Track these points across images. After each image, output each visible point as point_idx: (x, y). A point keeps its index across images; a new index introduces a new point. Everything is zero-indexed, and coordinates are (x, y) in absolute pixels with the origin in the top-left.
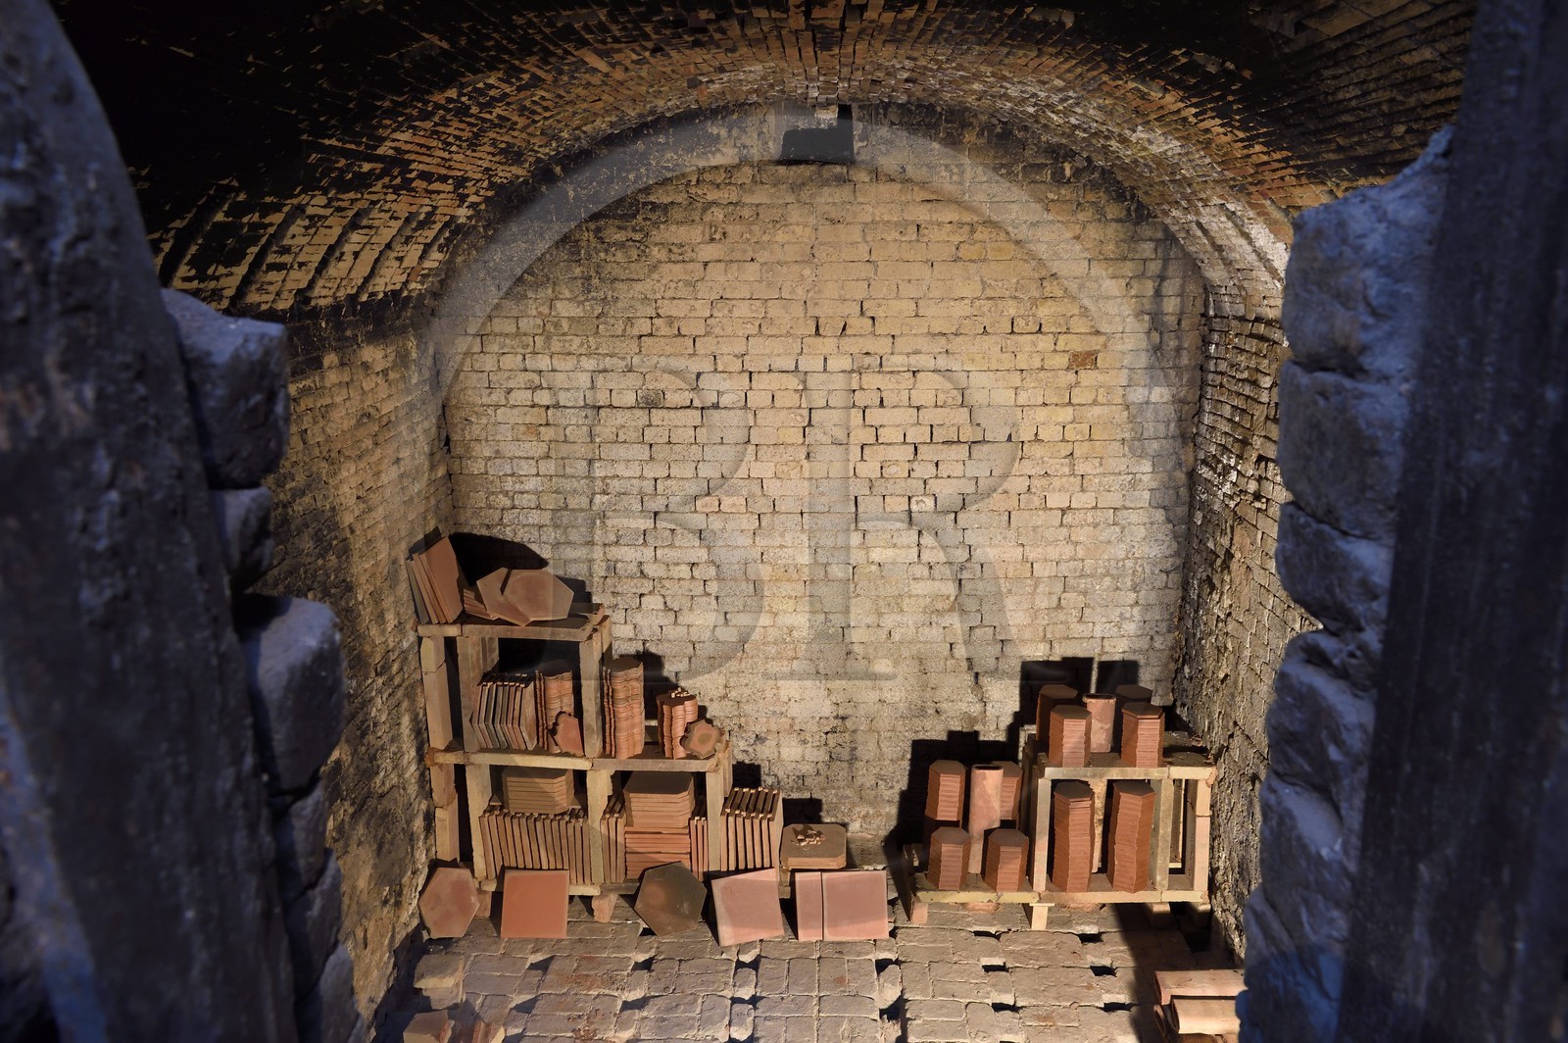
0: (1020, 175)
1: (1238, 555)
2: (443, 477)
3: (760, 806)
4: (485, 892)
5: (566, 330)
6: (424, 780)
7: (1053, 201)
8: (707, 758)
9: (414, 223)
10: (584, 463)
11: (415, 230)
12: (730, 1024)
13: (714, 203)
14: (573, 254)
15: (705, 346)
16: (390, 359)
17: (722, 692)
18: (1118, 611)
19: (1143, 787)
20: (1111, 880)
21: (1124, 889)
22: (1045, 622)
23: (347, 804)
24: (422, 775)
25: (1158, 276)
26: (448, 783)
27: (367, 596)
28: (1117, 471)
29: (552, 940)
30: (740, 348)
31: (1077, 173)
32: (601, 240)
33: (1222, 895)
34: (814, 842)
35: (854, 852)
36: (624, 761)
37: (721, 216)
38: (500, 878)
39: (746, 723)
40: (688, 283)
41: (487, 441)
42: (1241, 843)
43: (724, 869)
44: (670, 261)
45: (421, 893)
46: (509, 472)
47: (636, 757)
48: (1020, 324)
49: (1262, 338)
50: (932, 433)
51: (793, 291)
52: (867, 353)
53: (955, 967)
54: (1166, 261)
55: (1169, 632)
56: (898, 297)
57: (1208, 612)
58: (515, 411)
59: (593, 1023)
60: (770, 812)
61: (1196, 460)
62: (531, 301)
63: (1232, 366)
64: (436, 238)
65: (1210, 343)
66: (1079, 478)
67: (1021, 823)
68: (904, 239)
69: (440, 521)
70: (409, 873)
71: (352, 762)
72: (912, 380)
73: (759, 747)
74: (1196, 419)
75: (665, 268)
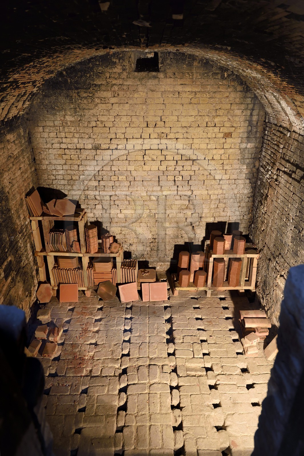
0: (211, 76)
1: (269, 196)
2: (34, 170)
3: (131, 265)
4: (55, 290)
5: (69, 125)
6: (35, 260)
7: (221, 85)
8: (116, 253)
9: (20, 96)
10: (77, 166)
11: (21, 98)
12: (125, 325)
13: (114, 84)
14: (70, 100)
15: (113, 130)
16: (15, 137)
17: (120, 232)
18: (234, 209)
19: (239, 260)
20: (229, 283)
21: (232, 286)
22: (213, 212)
23: (14, 272)
24: (34, 259)
25: (252, 109)
26: (42, 261)
27: (15, 211)
28: (236, 168)
29: (74, 302)
30: (123, 131)
31: (229, 76)
32: (79, 96)
33: (259, 289)
34: (147, 274)
35: (158, 275)
36: (92, 254)
37: (117, 89)
38: (59, 286)
39: (127, 240)
40: (107, 110)
41: (47, 159)
42: (265, 276)
43: (122, 282)
44: (101, 103)
45: (37, 291)
46: (54, 169)
47: (96, 253)
48: (209, 123)
49: (281, 132)
50: (182, 157)
51: (140, 113)
52: (162, 133)
53: (186, 308)
54: (254, 104)
55: (249, 214)
56: (172, 115)
57: (260, 210)
58: (55, 150)
59: (87, 326)
60: (134, 267)
61: (259, 165)
62: (58, 116)
63: (272, 139)
64: (27, 98)
65: (266, 130)
66: (225, 170)
67: (204, 269)
68: (174, 97)
69: (34, 184)
70: (33, 287)
71: (14, 260)
72: (176, 141)
73: (131, 247)
74: (260, 153)
75: (100, 105)
